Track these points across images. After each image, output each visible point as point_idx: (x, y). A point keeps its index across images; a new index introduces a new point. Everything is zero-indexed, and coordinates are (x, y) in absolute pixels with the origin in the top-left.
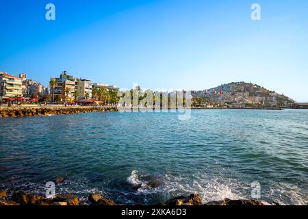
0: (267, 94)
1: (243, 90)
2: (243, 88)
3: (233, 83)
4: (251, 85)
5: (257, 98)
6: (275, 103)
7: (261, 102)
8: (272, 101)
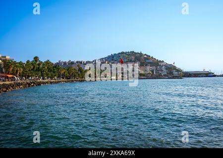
0: (156, 63)
1: (133, 59)
2: (133, 58)
3: (123, 53)
4: (141, 54)
5: (148, 68)
6: (165, 72)
7: (152, 71)
8: (162, 71)
